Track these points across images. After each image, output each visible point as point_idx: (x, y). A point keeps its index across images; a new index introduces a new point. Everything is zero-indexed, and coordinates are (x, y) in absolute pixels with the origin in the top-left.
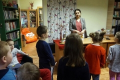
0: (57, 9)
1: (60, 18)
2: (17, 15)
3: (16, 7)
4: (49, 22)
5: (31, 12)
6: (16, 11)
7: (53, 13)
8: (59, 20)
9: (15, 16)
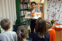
0: (54, 2)
1: (56, 8)
2: (28, 7)
3: (28, 2)
4: (48, 11)
5: (40, 4)
6: (28, 4)
7: (51, 5)
8: (55, 9)
9: (27, 7)
